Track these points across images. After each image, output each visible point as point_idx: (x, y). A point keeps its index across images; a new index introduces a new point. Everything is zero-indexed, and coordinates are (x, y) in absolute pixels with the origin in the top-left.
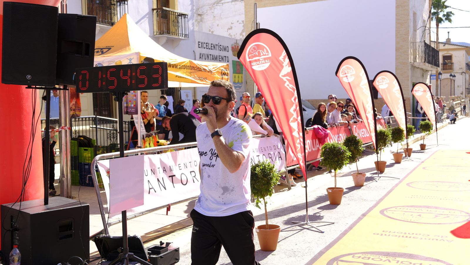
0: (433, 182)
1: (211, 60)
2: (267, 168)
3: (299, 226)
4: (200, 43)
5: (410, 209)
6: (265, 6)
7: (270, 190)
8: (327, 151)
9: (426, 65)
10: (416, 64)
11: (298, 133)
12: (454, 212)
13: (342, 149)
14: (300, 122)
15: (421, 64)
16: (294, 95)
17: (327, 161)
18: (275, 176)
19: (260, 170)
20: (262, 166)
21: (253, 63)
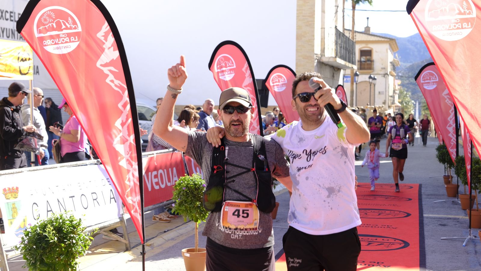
1: (18, 39)
9: (338, 61)
10: (324, 60)
11: (128, 162)
14: (133, 144)
15: (331, 60)
16: (123, 98)
17: (182, 206)
18: (81, 240)
19: (53, 230)
20: (60, 223)
21: (46, 41)
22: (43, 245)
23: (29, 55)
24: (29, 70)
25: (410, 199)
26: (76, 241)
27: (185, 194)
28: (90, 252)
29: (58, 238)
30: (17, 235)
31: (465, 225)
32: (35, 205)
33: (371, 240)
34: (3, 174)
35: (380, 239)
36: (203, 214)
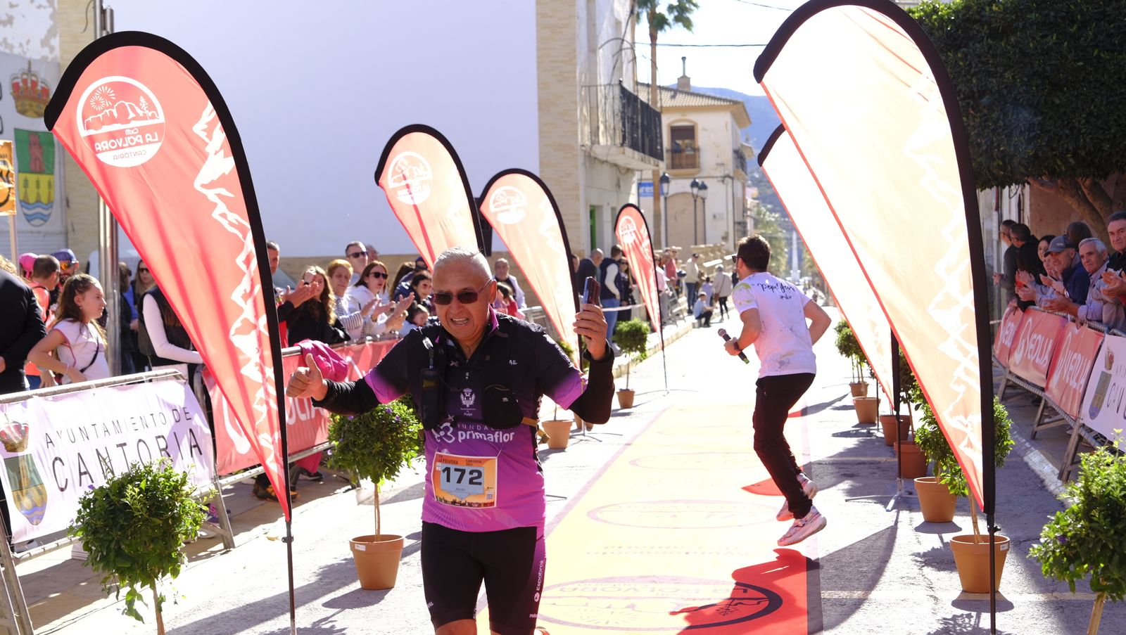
0: (662, 502)
2: (161, 487)
5: (603, 590)
7: (173, 555)
8: (350, 422)
9: (626, 153)
10: (598, 152)
11: (258, 368)
13: (394, 415)
14: (266, 333)
16: (244, 246)
17: (348, 453)
19: (138, 495)
21: (100, 143)
22: (122, 521)
23: (5, 163)
24: (9, 196)
26: (180, 512)
27: (352, 429)
29: (148, 509)
30: (31, 522)
31: (890, 473)
32: (58, 461)
36: (388, 466)
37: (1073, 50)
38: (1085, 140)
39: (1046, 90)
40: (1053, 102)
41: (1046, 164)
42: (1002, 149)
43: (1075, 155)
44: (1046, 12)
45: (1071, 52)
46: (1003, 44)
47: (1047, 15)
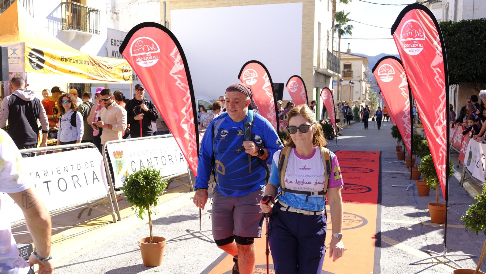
2: (151, 175)
3: (192, 234)
4: (113, 41)
6: (180, 8)
7: (155, 198)
9: (328, 71)
10: (320, 71)
11: (190, 135)
12: (349, 217)
15: (324, 71)
16: (187, 94)
18: (160, 184)
19: (142, 178)
20: (146, 173)
22: (137, 187)
23: (130, 68)
24: (130, 78)
25: (374, 161)
26: (157, 184)
28: (166, 192)
29: (146, 183)
30: (122, 181)
31: (408, 177)
32: (133, 162)
33: (347, 187)
34: (113, 142)
35: (353, 186)
37: (477, 40)
38: (479, 70)
39: (467, 53)
40: (469, 58)
41: (466, 78)
42: (451, 72)
43: (476, 75)
44: (468, 27)
45: (476, 41)
46: (453, 38)
47: (468, 28)
